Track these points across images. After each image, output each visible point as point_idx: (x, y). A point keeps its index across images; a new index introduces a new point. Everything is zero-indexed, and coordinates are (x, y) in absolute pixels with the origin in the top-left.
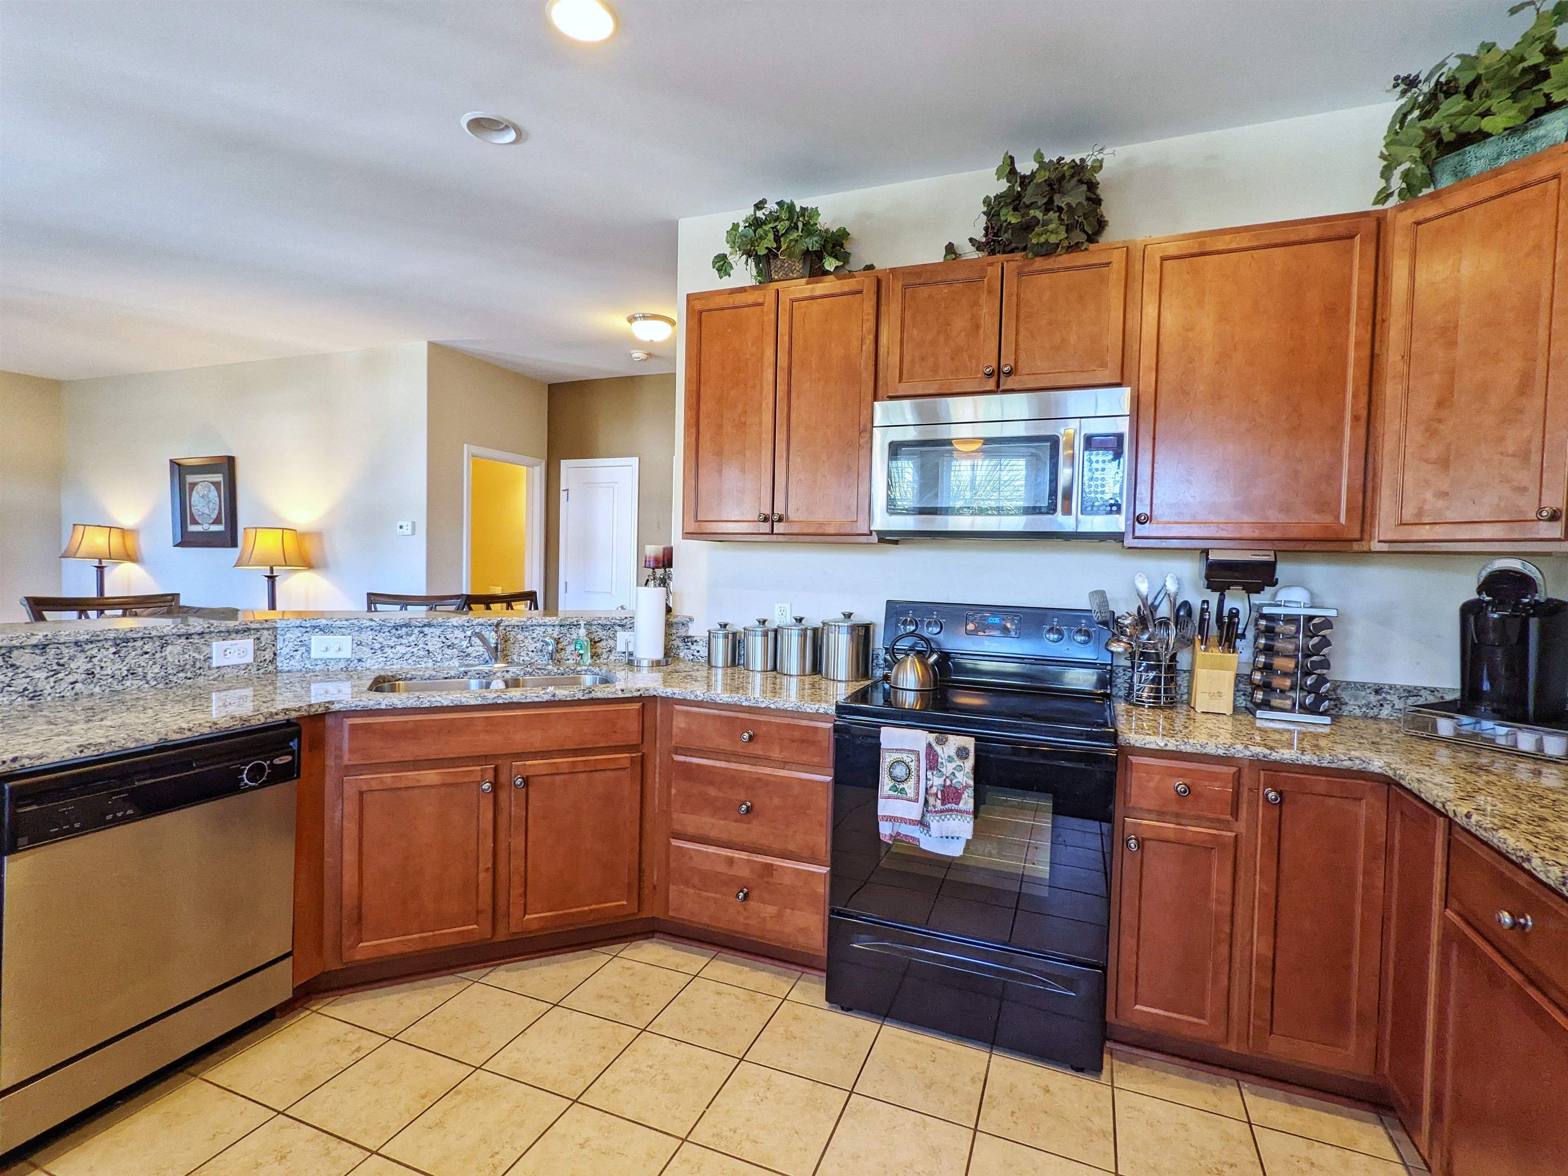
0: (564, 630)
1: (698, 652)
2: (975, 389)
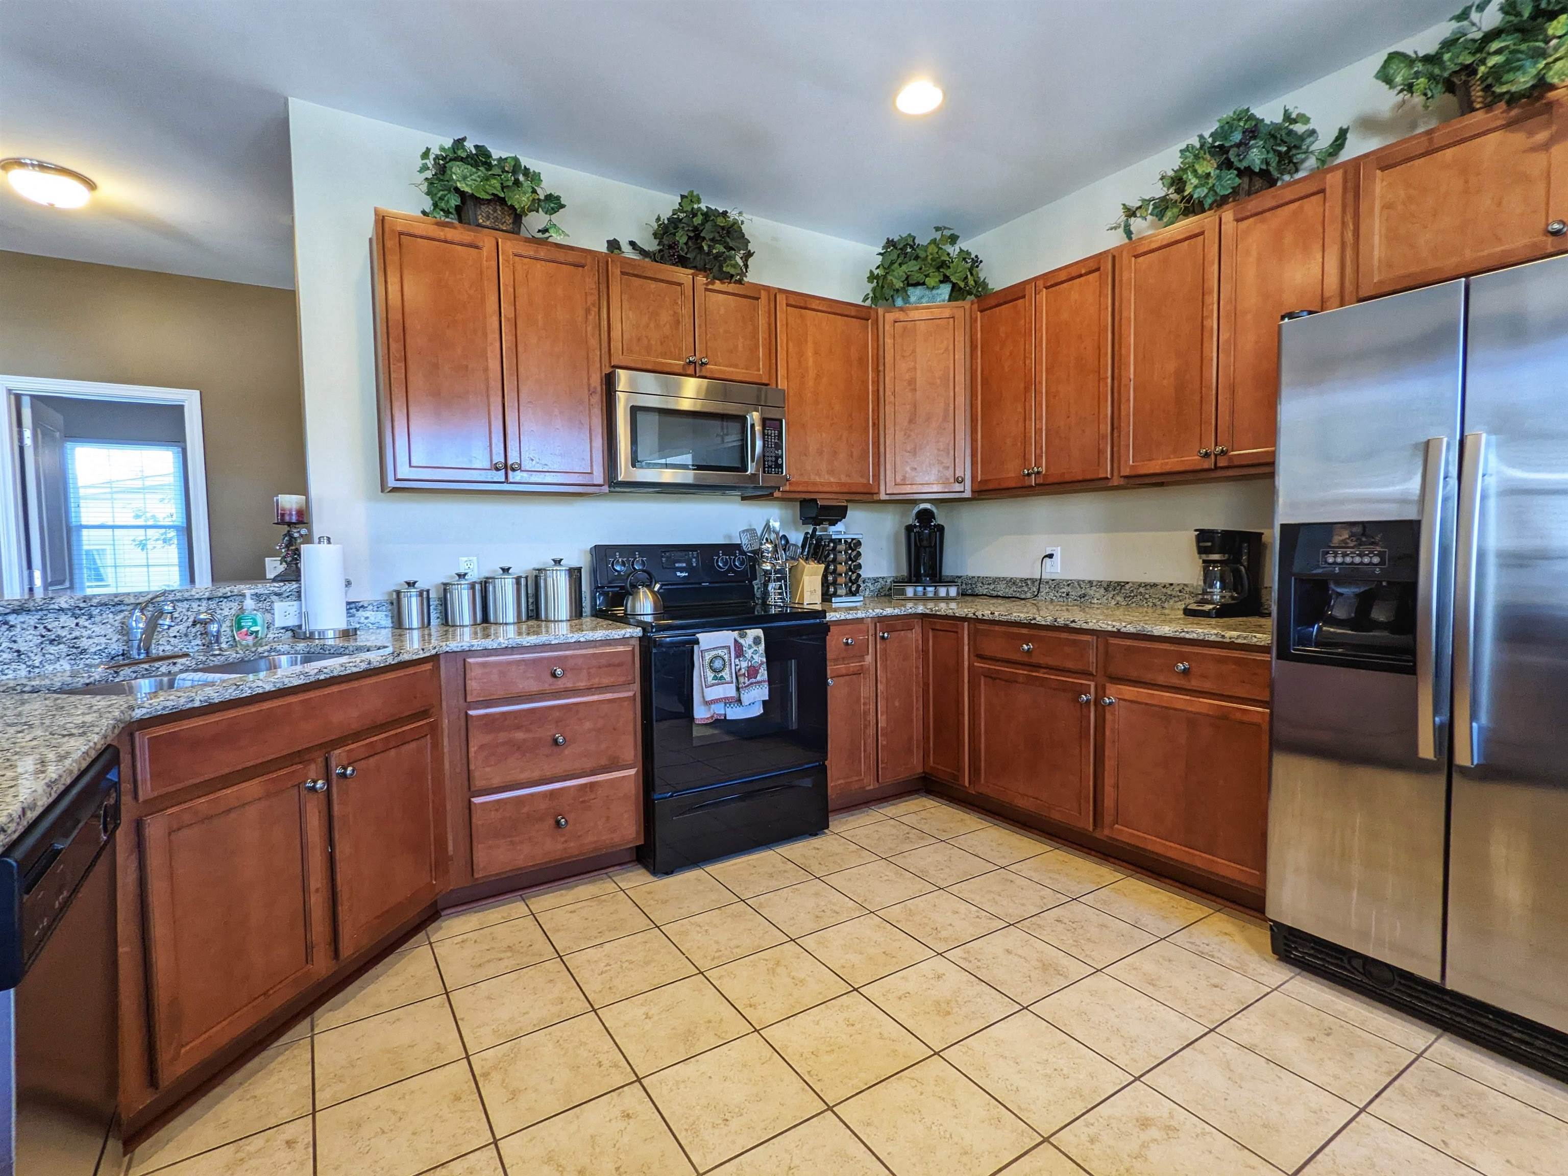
0: (213, 604)
1: (367, 618)
2: (681, 371)
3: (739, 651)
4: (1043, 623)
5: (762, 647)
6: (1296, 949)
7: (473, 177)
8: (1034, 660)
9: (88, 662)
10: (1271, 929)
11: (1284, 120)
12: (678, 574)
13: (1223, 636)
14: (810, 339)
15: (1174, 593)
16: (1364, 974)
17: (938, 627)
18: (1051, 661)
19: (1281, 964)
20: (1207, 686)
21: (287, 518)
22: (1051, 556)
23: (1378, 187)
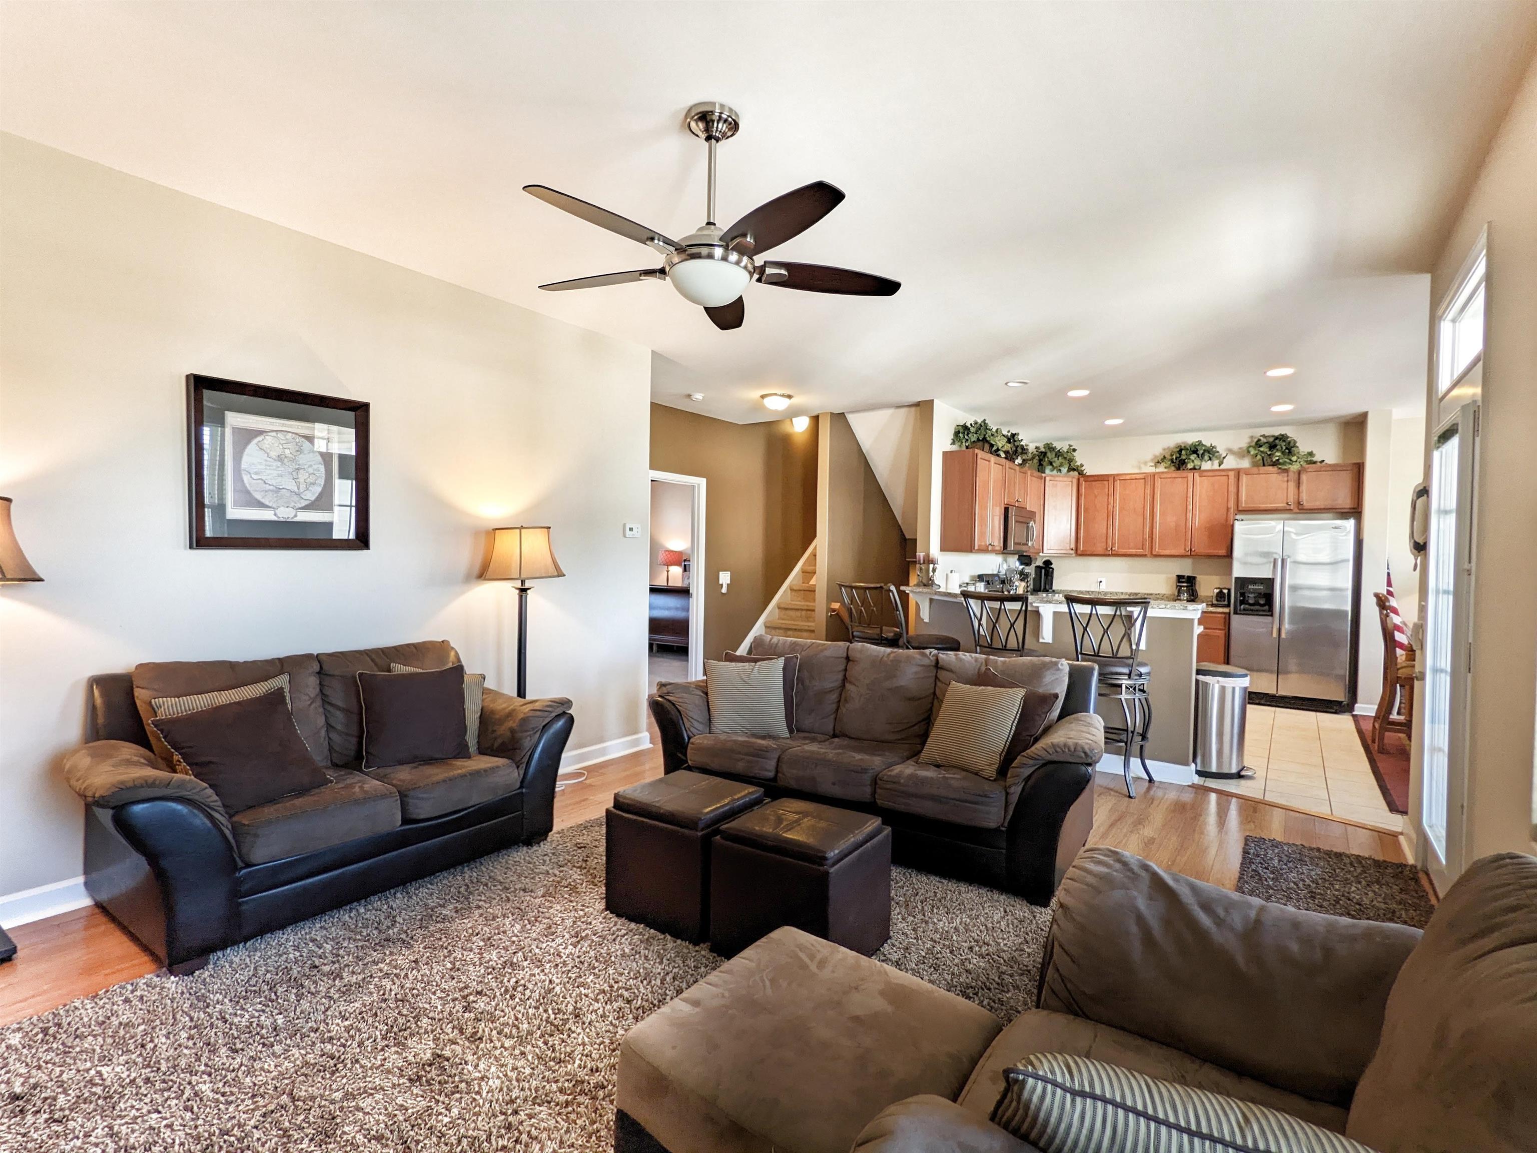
11: (1210, 445)
15: (1165, 595)
22: (1101, 582)
23: (1244, 479)
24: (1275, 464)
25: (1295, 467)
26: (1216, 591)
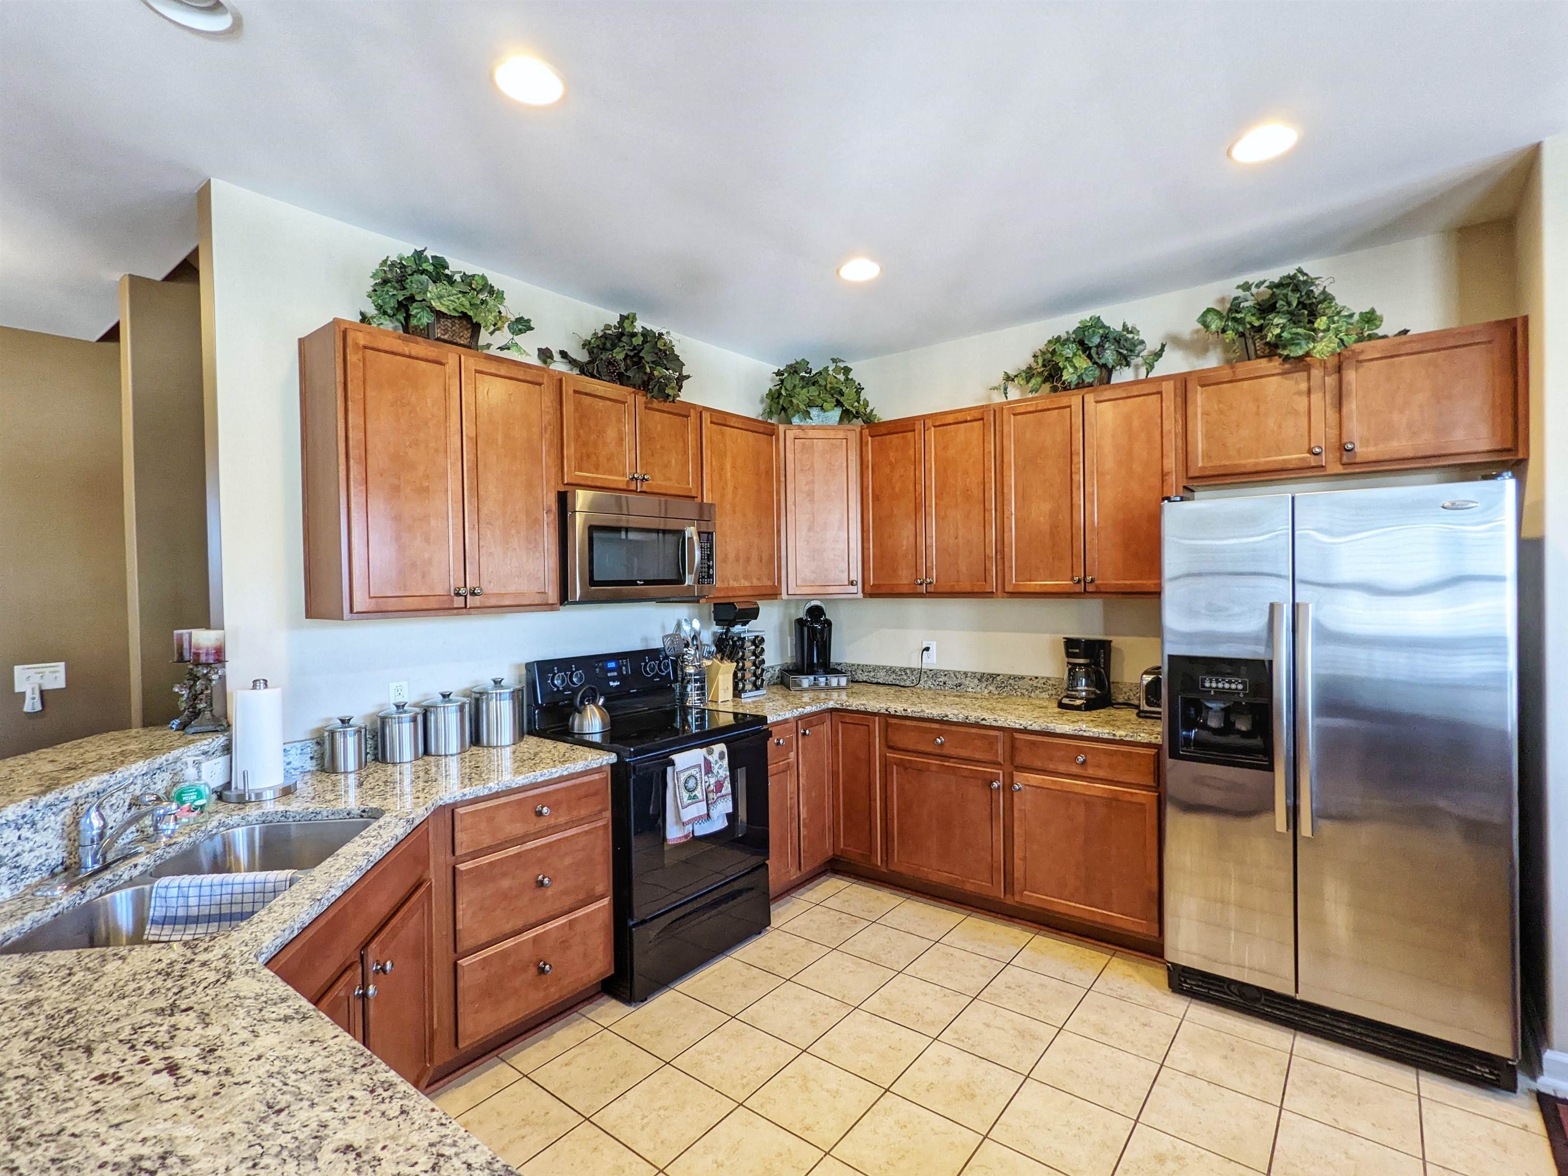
2: (625, 487)
3: (709, 769)
4: (955, 720)
5: (726, 761)
6: (1185, 982)
7: (452, 298)
8: (945, 751)
9: (28, 882)
10: (1168, 968)
11: (1123, 330)
12: (611, 684)
13: (1114, 735)
14: (729, 453)
15: (1039, 685)
16: (1240, 996)
17: (848, 721)
18: (963, 753)
19: (1177, 995)
20: (1101, 773)
21: (203, 658)
22: (927, 649)
23: (1200, 398)
24: (1273, 349)
25: (1323, 348)
26: (1148, 678)
